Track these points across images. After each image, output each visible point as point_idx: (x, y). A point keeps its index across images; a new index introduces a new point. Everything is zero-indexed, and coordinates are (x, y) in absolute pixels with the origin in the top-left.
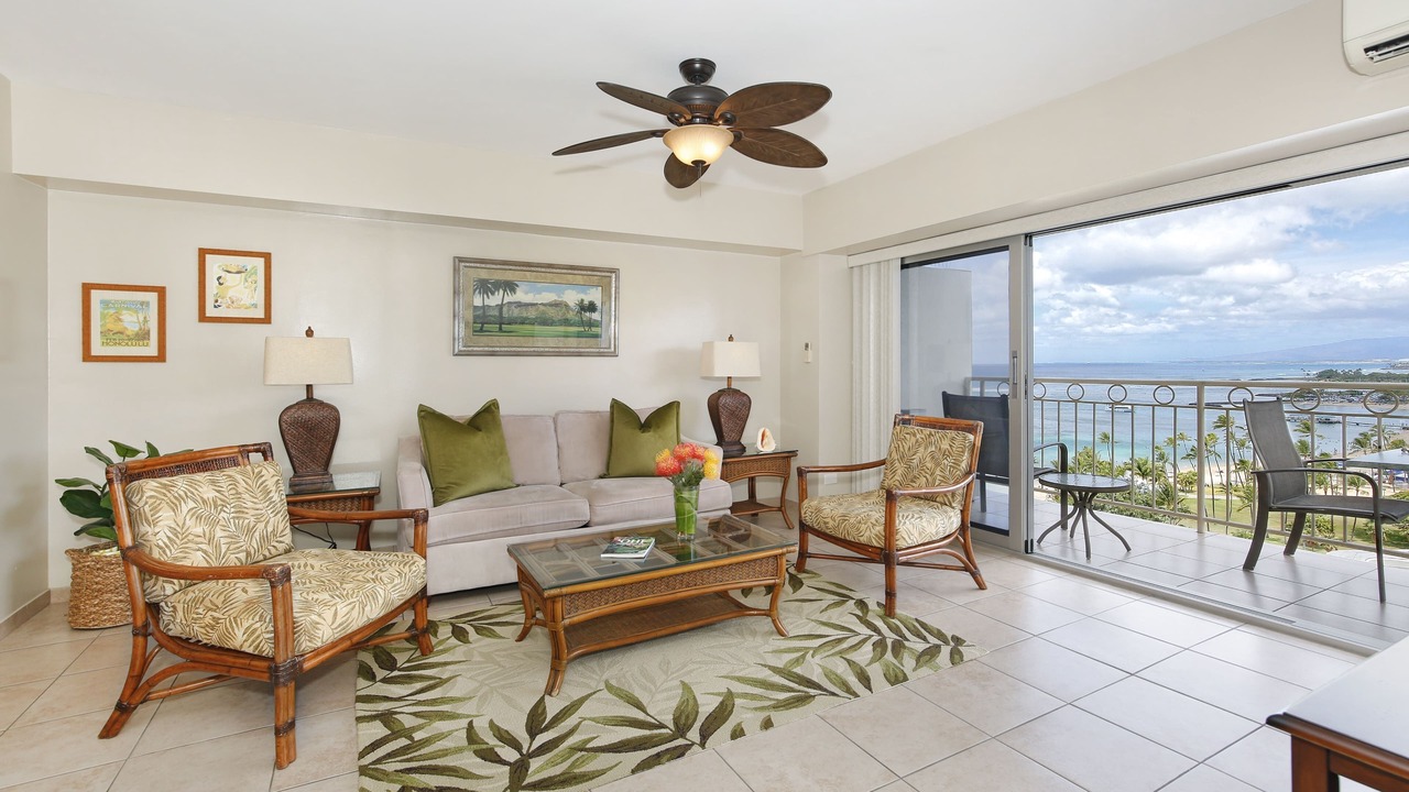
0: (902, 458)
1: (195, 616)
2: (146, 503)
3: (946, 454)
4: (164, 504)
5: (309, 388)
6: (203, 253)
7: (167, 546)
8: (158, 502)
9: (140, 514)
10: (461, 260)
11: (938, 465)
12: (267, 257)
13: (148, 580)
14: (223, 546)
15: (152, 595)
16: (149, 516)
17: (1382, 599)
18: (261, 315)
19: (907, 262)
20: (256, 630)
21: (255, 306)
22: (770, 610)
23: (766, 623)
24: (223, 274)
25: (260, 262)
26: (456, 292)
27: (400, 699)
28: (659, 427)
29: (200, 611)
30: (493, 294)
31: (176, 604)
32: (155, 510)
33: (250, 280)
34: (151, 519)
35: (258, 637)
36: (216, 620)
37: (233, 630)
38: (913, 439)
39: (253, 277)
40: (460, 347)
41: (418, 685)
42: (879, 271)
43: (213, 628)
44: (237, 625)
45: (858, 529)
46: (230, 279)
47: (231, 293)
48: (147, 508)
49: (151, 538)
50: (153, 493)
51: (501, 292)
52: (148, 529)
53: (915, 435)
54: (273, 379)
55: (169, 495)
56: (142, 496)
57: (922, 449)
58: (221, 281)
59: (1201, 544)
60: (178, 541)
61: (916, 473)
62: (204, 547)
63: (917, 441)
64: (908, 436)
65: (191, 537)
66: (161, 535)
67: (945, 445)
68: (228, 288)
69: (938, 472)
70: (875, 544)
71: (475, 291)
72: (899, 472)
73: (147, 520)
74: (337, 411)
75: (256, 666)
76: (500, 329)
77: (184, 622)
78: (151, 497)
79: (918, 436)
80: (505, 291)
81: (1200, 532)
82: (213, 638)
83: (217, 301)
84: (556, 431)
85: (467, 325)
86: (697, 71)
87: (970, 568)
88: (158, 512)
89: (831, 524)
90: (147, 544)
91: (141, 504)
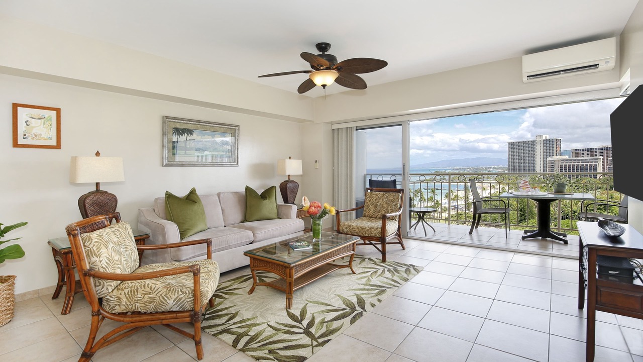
0: (373, 204)
1: (137, 299)
2: (94, 245)
3: (392, 201)
4: (102, 246)
5: (97, 184)
6: (15, 106)
7: (107, 267)
8: (100, 244)
9: (91, 251)
10: (167, 117)
11: (389, 205)
12: (58, 111)
13: (98, 286)
14: (125, 265)
15: (102, 293)
16: (96, 252)
17: (506, 238)
18: (54, 143)
19: (358, 128)
20: (181, 298)
21: (50, 138)
22: (349, 264)
23: (348, 270)
24: (29, 119)
25: (54, 113)
26: (164, 134)
27: (223, 324)
28: (270, 198)
29: (139, 296)
30: (182, 135)
31: (120, 296)
32: (99, 248)
33: (47, 123)
34: (97, 254)
35: (183, 302)
36: (153, 298)
37: (166, 301)
38: (377, 197)
39: (49, 122)
40: (165, 162)
41: (226, 318)
42: (347, 131)
43: (150, 303)
44: (168, 298)
45: (370, 231)
46: (33, 122)
47: (34, 131)
48: (95, 248)
49: (98, 263)
50: (96, 240)
51: (186, 134)
52: (96, 259)
53: (377, 195)
54: (80, 180)
55: (103, 240)
56: (91, 242)
57: (381, 200)
58: (28, 123)
59: (449, 228)
60: (111, 264)
61: (379, 209)
62: (119, 266)
63: (378, 197)
64: (374, 196)
65: (115, 262)
66: (103, 262)
67: (391, 198)
68: (33, 128)
69: (389, 208)
70: (378, 236)
71: (173, 133)
72: (372, 209)
73: (95, 254)
74: (115, 196)
75: (179, 316)
76: (185, 153)
77: (128, 303)
78: (96, 242)
79: (378, 195)
80: (188, 134)
81: (449, 224)
82: (151, 308)
83: (25, 135)
84: (220, 202)
85: (169, 149)
86: (323, 47)
87: (400, 243)
88: (100, 250)
89: (357, 230)
90: (96, 267)
91: (91, 246)
